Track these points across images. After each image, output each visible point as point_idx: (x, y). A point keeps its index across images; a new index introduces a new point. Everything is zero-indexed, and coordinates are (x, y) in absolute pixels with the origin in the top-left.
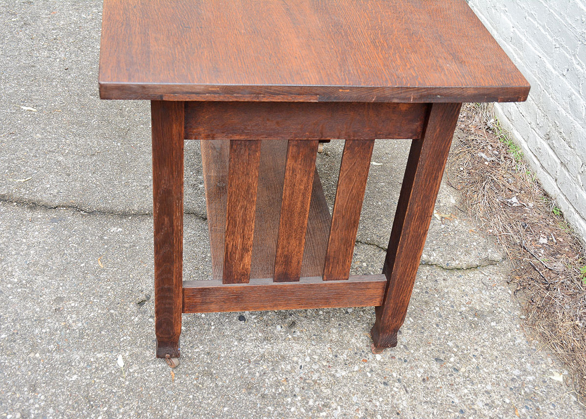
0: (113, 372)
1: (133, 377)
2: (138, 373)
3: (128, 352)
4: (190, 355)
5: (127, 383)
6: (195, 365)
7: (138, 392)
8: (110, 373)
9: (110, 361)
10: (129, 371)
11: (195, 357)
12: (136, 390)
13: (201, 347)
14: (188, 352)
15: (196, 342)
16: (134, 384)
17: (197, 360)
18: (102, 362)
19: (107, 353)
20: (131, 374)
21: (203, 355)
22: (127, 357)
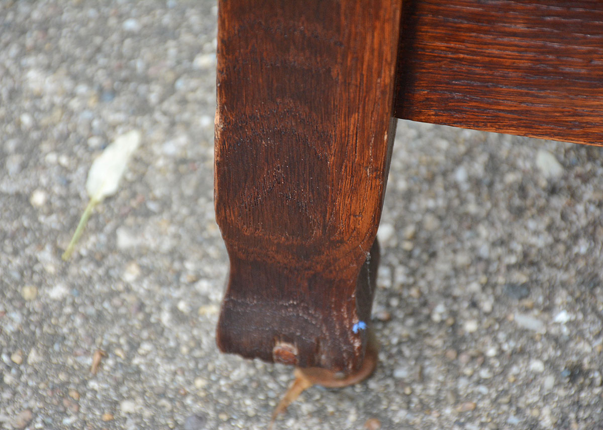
0: (39, 198)
1: (107, 278)
2: (146, 271)
3: (182, 139)
4: (470, 326)
5: (58, 291)
6: (455, 392)
7: (71, 372)
8: (18, 195)
9: (64, 137)
10: (113, 235)
11: (491, 352)
12: (72, 353)
13: (562, 317)
14: (474, 304)
15: (562, 276)
16: (86, 318)
17: (484, 373)
18: (26, 120)
19: (82, 89)
20: (111, 259)
21: (537, 365)
22: (160, 163)
